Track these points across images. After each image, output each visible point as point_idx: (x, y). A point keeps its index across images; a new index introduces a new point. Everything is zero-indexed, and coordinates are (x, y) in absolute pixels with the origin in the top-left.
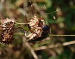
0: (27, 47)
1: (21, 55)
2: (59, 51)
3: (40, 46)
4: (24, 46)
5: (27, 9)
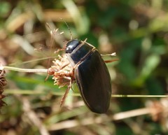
0: (33, 123)
3: (61, 121)
4: (25, 120)
5: (32, 37)
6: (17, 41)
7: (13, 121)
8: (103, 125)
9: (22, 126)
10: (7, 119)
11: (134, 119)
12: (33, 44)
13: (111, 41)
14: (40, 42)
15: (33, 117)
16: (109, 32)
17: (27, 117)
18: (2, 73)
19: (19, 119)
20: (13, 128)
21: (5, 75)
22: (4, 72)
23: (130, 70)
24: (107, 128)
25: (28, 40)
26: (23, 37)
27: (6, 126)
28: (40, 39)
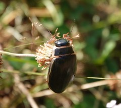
0: (22, 92)
2: (76, 99)
3: (42, 90)
4: (16, 90)
5: (21, 28)
6: (10, 31)
7: (7, 90)
8: (73, 93)
9: (14, 94)
10: (3, 89)
11: (97, 88)
12: (22, 34)
13: (79, 31)
14: (27, 32)
15: (22, 87)
16: (78, 24)
17: (17, 87)
20: (7, 95)
23: (93, 52)
28: (27, 30)
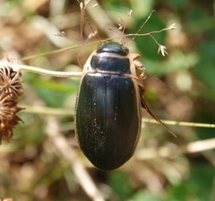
1: (37, 183)
4: (49, 150)
5: (62, 20)
6: (39, 26)
7: (30, 151)
8: (170, 160)
9: (45, 159)
10: (22, 148)
12: (64, 31)
13: (185, 30)
16: (183, 16)
17: (52, 144)
18: (17, 75)
19: (40, 149)
20: (30, 161)
21: (21, 79)
22: (20, 74)
24: (177, 165)
25: (56, 26)
26: (50, 21)
27: (18, 158)
28: (74, 23)
